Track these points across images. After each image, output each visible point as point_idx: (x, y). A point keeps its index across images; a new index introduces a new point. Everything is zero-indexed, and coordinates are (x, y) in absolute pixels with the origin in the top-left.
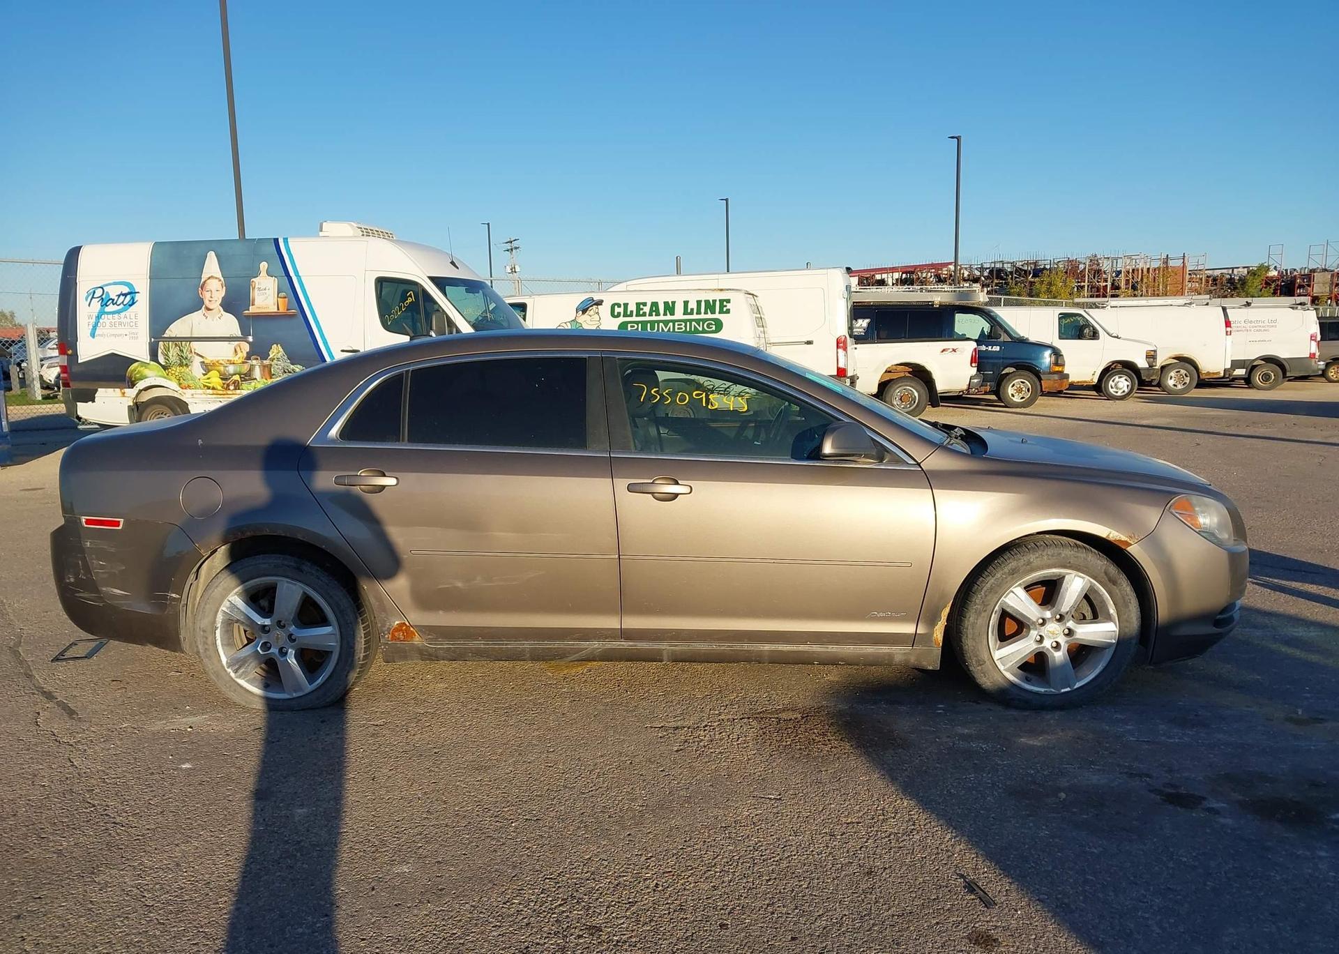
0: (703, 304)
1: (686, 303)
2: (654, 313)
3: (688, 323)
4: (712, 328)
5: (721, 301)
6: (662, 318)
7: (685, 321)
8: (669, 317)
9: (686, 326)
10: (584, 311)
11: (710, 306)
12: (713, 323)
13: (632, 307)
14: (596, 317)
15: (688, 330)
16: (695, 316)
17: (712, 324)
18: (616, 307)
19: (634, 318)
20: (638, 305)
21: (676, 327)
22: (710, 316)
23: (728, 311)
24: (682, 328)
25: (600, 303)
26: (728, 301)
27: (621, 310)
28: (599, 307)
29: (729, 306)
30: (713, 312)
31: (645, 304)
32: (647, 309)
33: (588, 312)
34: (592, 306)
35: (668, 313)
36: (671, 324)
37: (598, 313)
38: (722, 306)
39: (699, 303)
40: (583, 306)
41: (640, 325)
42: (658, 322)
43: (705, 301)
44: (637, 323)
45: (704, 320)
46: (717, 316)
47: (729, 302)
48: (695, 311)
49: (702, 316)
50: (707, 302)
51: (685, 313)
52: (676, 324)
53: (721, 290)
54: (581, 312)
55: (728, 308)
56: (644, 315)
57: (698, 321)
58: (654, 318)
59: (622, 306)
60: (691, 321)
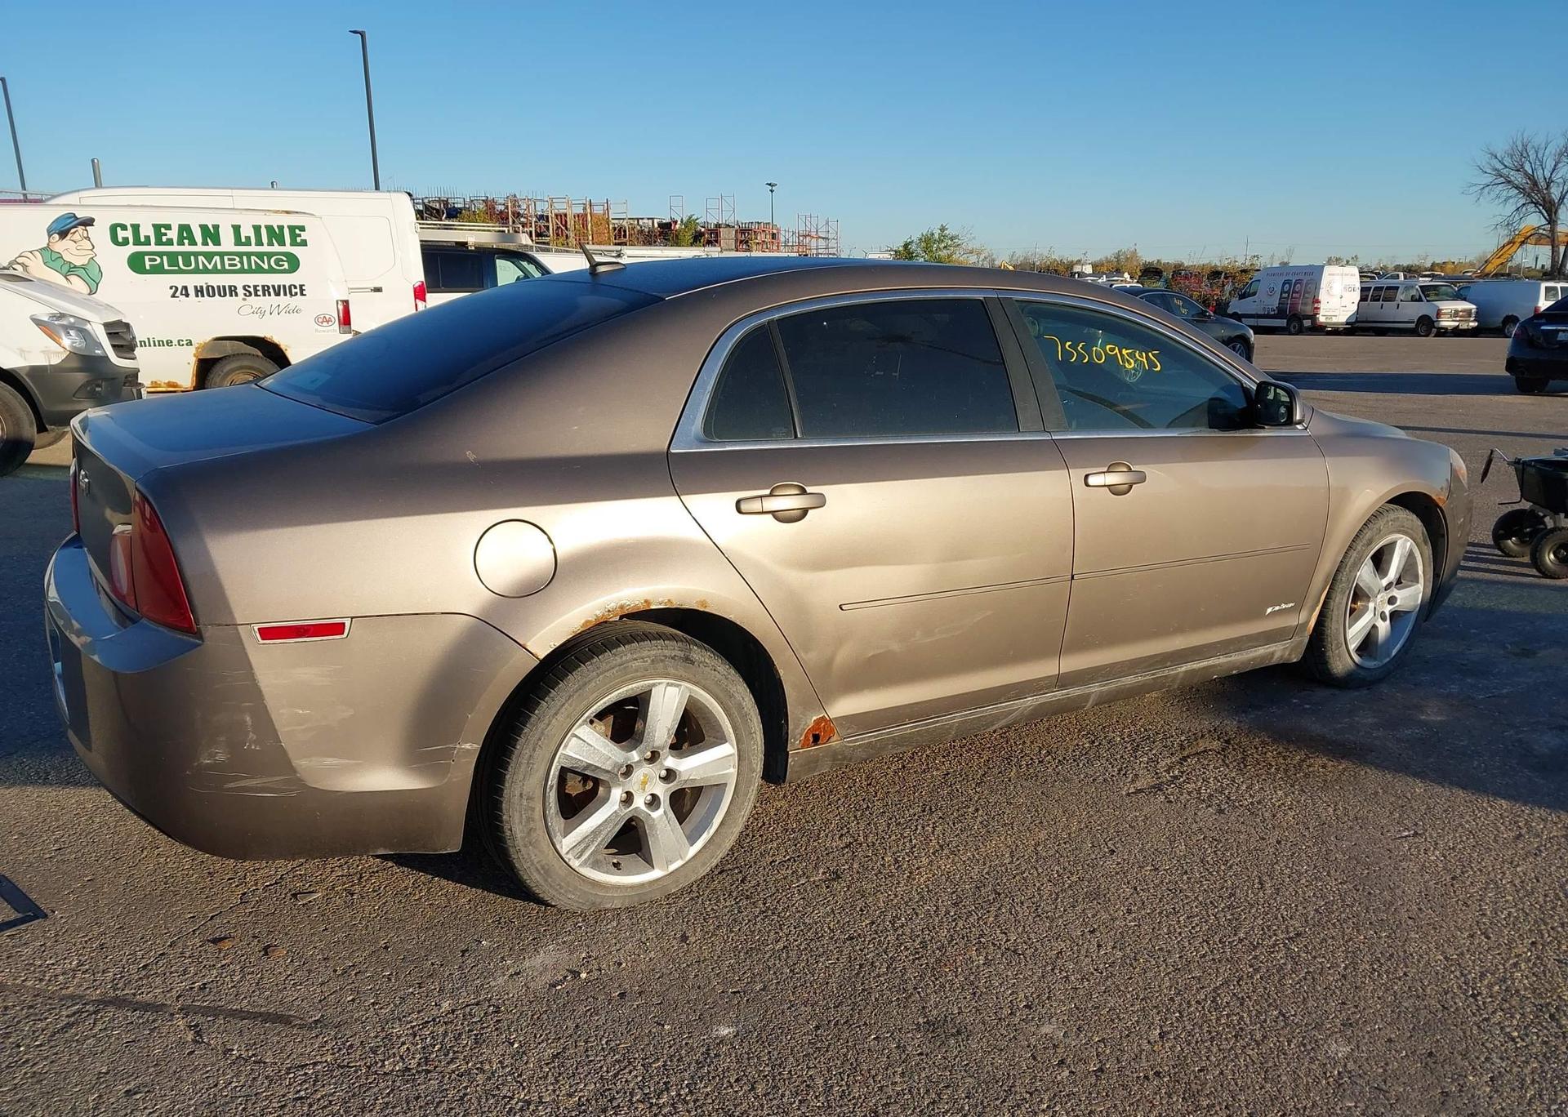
0: (264, 231)
1: (237, 229)
2: (186, 241)
3: (245, 258)
4: (283, 265)
5: (292, 229)
6: (199, 248)
7: (240, 255)
8: (211, 248)
9: (242, 262)
10: (63, 234)
11: (275, 235)
12: (285, 259)
13: (147, 230)
14: (86, 244)
15: (246, 267)
16: (253, 248)
17: (283, 261)
18: (119, 229)
19: (153, 248)
20: (157, 228)
21: (227, 262)
22: (276, 248)
23: (304, 243)
24: (236, 265)
25: (89, 222)
26: (302, 229)
27: (129, 234)
28: (88, 228)
29: (304, 235)
30: (282, 243)
31: (168, 227)
32: (173, 234)
33: (69, 236)
34: (75, 227)
35: (209, 240)
36: (217, 258)
37: (88, 238)
38: (294, 236)
39: (257, 229)
40: (60, 227)
41: (165, 258)
42: (196, 254)
43: (266, 227)
44: (160, 254)
45: (270, 255)
46: (288, 248)
47: (304, 231)
48: (253, 241)
49: (265, 248)
50: (269, 228)
51: (238, 242)
52: (226, 258)
53: (287, 212)
54: (57, 236)
55: (303, 238)
56: (170, 242)
57: (260, 255)
58: (187, 248)
59: (129, 228)
60: (249, 255)
